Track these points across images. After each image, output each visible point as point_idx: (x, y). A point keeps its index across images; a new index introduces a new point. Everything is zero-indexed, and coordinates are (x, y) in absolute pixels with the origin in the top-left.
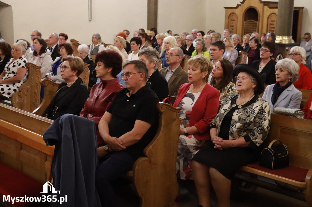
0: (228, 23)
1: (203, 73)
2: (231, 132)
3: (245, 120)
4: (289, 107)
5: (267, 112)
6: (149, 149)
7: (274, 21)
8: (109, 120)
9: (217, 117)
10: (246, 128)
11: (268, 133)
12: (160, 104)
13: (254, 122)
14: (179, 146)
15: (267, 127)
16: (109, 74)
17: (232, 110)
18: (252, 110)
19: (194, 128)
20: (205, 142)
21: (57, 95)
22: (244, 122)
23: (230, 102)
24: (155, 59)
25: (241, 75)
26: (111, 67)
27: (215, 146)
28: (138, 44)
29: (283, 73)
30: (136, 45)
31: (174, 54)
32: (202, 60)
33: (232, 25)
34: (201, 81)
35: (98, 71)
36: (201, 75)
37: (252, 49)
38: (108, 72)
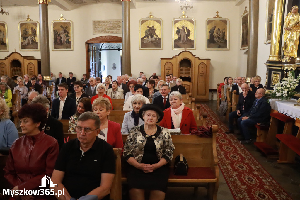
7: (32, 67)
16: (37, 129)
18: (164, 137)
23: (141, 133)
26: (39, 122)
33: (3, 70)
34: (106, 118)
35: (24, 128)
36: (107, 113)
37: (32, 85)
38: (36, 127)
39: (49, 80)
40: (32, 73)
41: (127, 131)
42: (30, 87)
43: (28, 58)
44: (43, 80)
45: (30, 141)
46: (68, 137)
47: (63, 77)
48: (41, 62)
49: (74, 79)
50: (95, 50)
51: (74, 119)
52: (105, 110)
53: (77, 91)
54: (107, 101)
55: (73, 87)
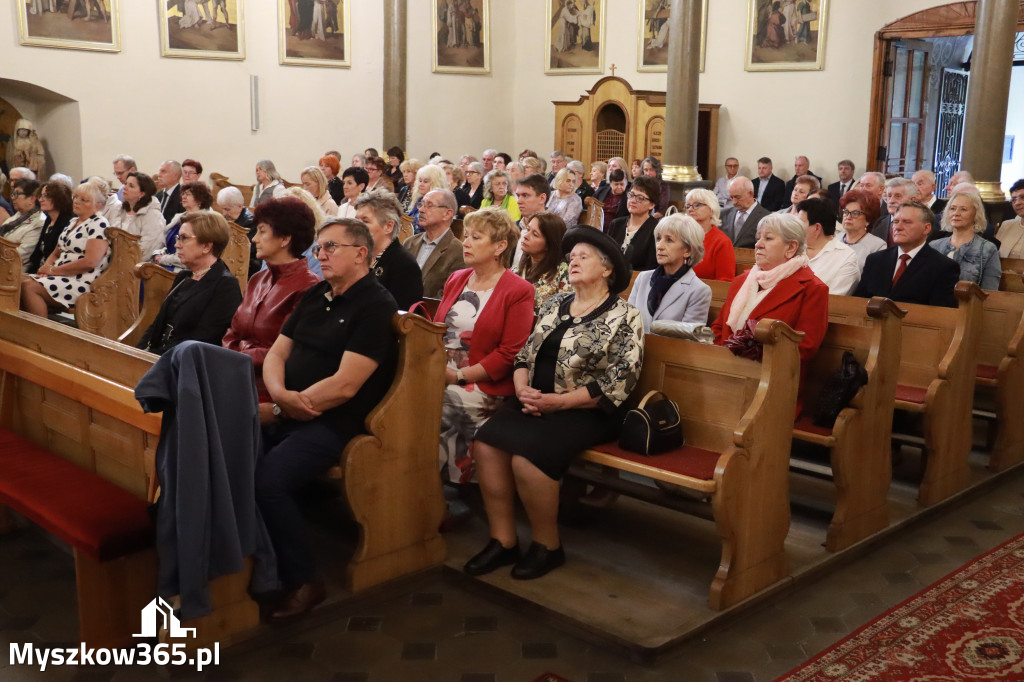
0: (563, 136)
1: (496, 246)
2: (559, 376)
3: (588, 349)
4: (684, 319)
5: (635, 330)
6: (378, 416)
7: (660, 133)
8: (286, 354)
9: (530, 342)
10: (591, 366)
11: (637, 377)
12: (401, 316)
13: (609, 352)
14: (447, 410)
15: (637, 365)
16: (285, 251)
17: (562, 328)
18: (604, 326)
19: (478, 369)
20: (504, 400)
21: (170, 300)
22: (588, 353)
23: (557, 309)
24: (393, 216)
25: (579, 249)
26: (288, 235)
27: (524, 407)
28: (358, 183)
29: (672, 245)
30: (355, 184)
31: (435, 203)
32: (493, 216)
33: (571, 140)
34: (493, 263)
35: (258, 245)
36: (491, 249)
37: (614, 193)
38: (282, 246)
42: (587, 199)
47: (773, 176)
52: (485, 239)
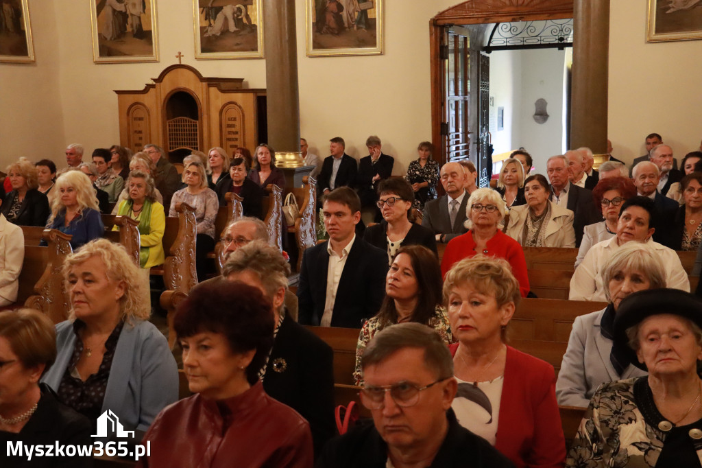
0: (129, 124)
1: (504, 311)
7: (235, 119)
16: (241, 374)
26: (251, 348)
33: (139, 129)
34: (498, 335)
35: (198, 370)
36: (498, 317)
37: (235, 185)
38: (238, 369)
39: (295, 165)
40: (236, 139)
41: (580, 389)
42: (228, 194)
43: (223, 86)
44: (272, 166)
45: (211, 419)
46: (352, 403)
47: (345, 154)
48: (268, 100)
49: (387, 162)
50: (465, 51)
51: (374, 331)
52: (490, 304)
53: (388, 214)
54: (499, 269)
55: (377, 198)
